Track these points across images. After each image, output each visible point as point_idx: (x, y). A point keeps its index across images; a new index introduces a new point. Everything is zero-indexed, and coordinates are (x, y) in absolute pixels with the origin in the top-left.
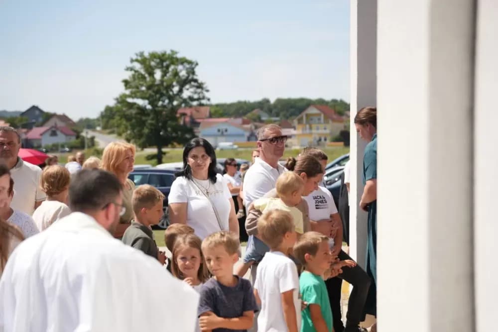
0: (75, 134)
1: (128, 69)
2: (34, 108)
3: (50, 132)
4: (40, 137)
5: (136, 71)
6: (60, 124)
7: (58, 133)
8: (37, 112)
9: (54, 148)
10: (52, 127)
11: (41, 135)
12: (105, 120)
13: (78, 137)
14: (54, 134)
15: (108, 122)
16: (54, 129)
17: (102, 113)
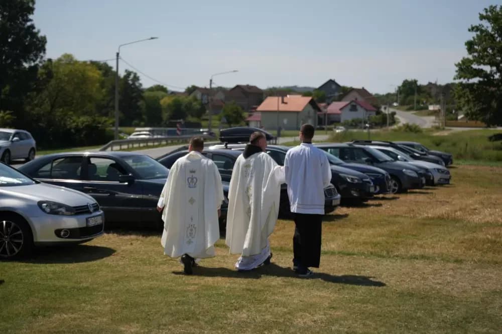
0: (375, 109)
1: (472, 29)
2: (331, 82)
3: (349, 107)
4: (339, 112)
5: (482, 31)
6: (360, 99)
7: (358, 107)
8: (334, 87)
9: (354, 124)
10: (353, 101)
11: (341, 109)
12: (403, 95)
13: (378, 112)
14: (354, 108)
15: (405, 97)
16: (354, 104)
17: (399, 87)
